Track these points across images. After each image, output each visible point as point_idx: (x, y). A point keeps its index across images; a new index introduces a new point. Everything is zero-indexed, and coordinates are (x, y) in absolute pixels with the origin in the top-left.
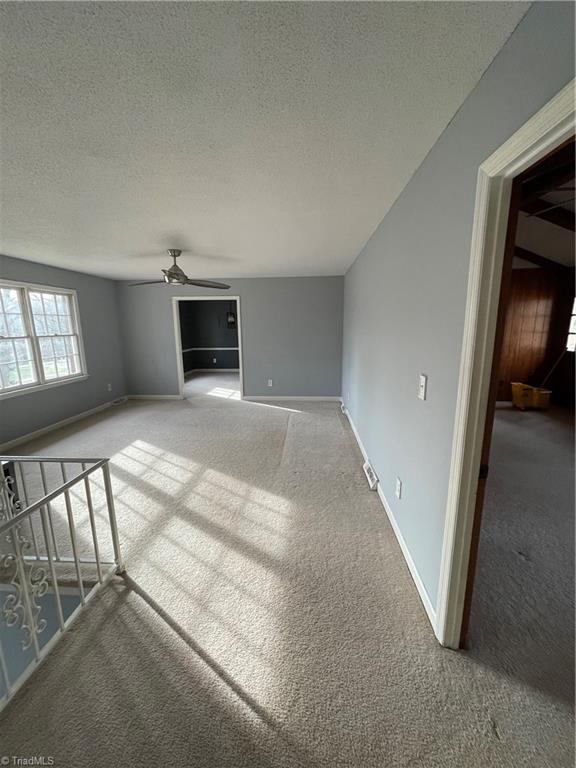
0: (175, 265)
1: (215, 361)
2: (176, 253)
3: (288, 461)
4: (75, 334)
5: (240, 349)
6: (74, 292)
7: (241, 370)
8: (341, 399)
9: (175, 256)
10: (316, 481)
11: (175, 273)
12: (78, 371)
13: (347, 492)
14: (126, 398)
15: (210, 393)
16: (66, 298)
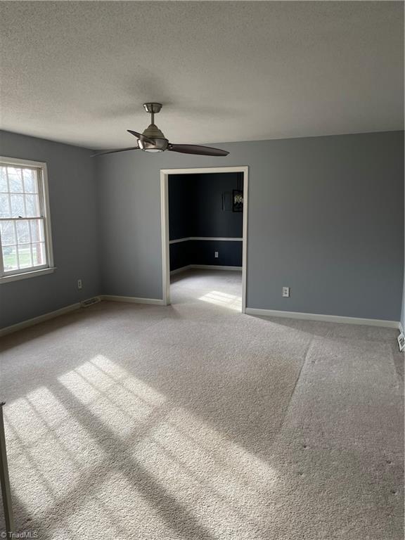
0: (153, 125)
1: (217, 254)
2: (154, 108)
3: (295, 422)
4: (42, 217)
5: (244, 240)
6: (44, 165)
7: (244, 268)
8: (400, 326)
9: (153, 112)
10: (336, 469)
11: (152, 136)
12: (43, 262)
13: (390, 500)
14: (99, 298)
15: (202, 299)
16: (35, 172)
